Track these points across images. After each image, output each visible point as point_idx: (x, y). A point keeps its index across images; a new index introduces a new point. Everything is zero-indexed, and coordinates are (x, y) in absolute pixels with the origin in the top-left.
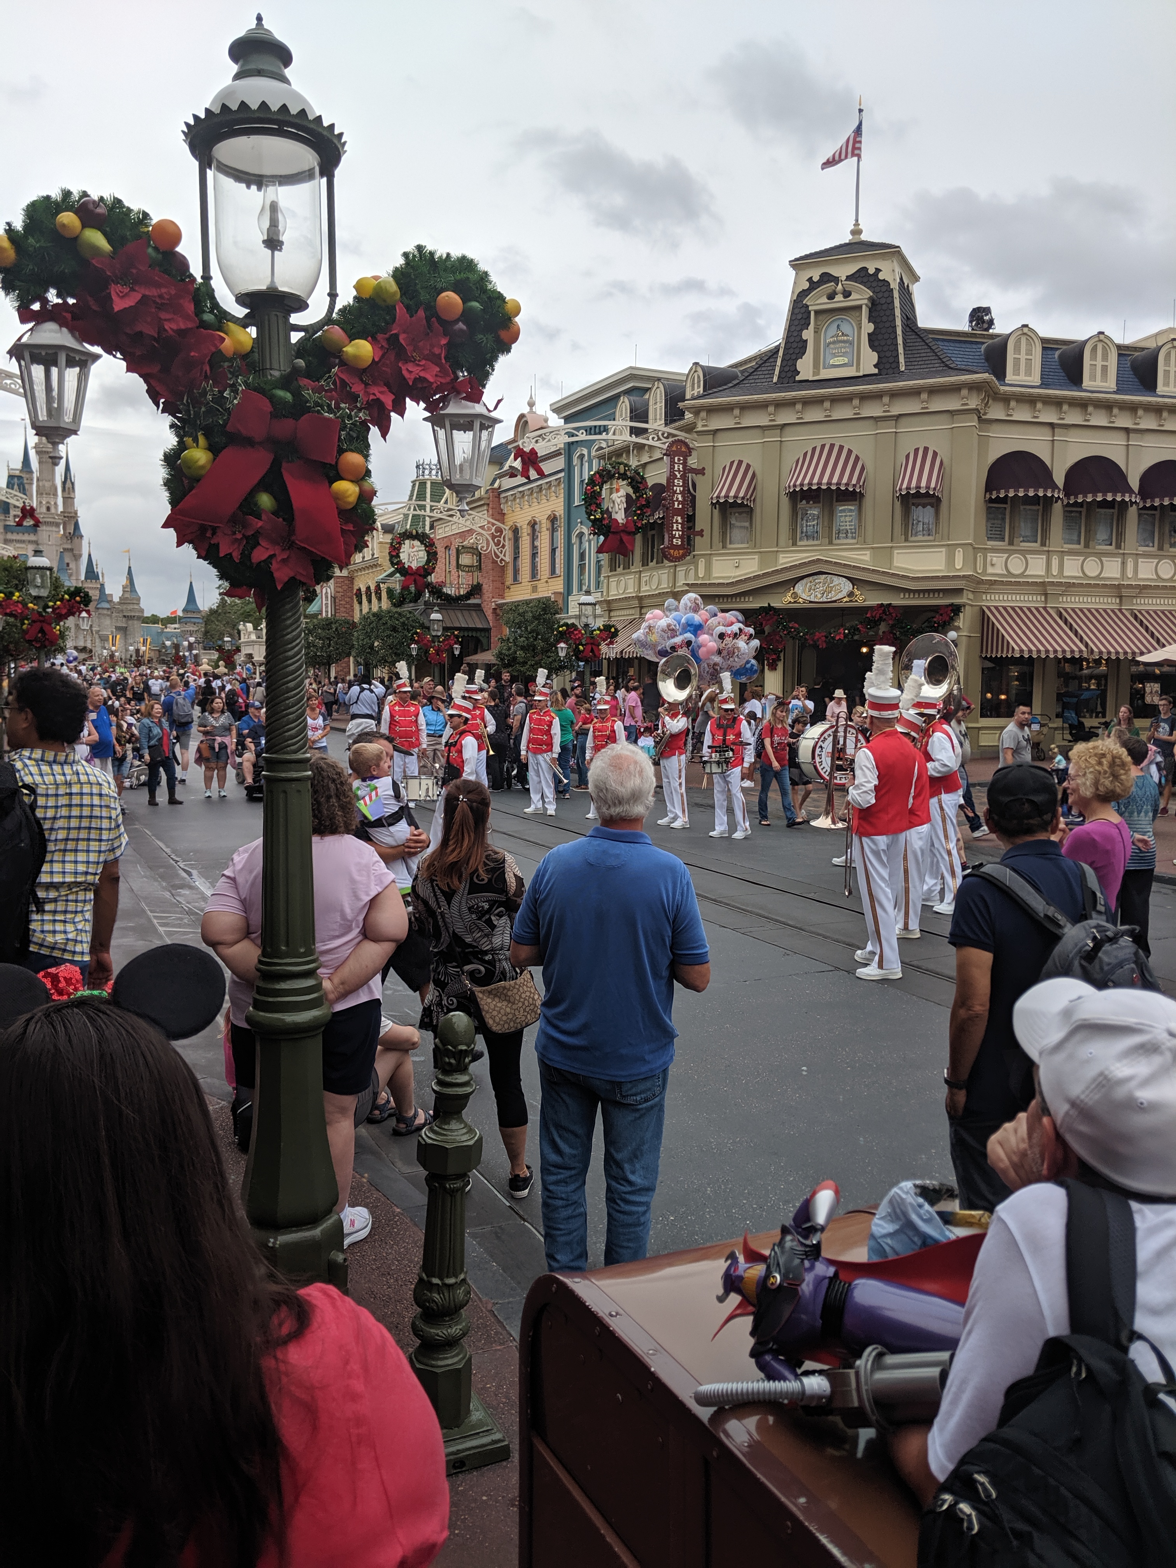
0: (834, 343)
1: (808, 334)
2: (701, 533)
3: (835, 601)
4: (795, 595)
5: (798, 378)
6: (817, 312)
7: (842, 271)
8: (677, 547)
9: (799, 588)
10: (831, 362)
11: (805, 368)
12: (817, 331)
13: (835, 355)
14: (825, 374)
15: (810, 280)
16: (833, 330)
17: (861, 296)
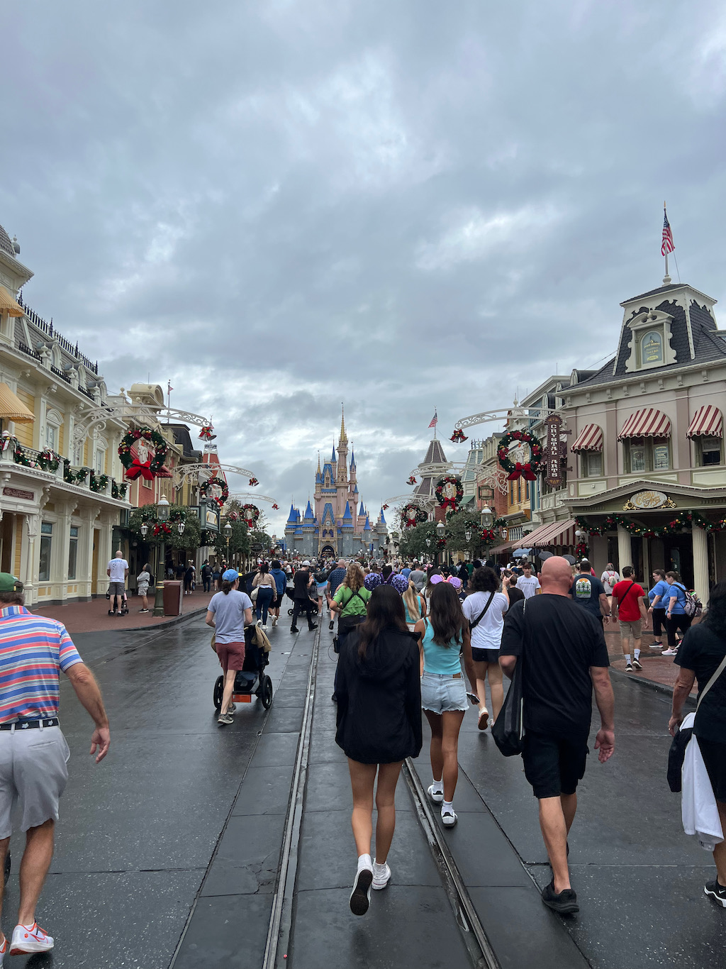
0: (649, 347)
1: (631, 345)
2: (571, 469)
3: (656, 508)
4: (630, 505)
5: (627, 371)
6: (637, 331)
7: (653, 305)
8: (555, 478)
9: (633, 500)
10: (648, 359)
11: (631, 364)
12: (637, 342)
13: (649, 355)
14: (644, 367)
15: (633, 313)
16: (648, 340)
17: (663, 317)
